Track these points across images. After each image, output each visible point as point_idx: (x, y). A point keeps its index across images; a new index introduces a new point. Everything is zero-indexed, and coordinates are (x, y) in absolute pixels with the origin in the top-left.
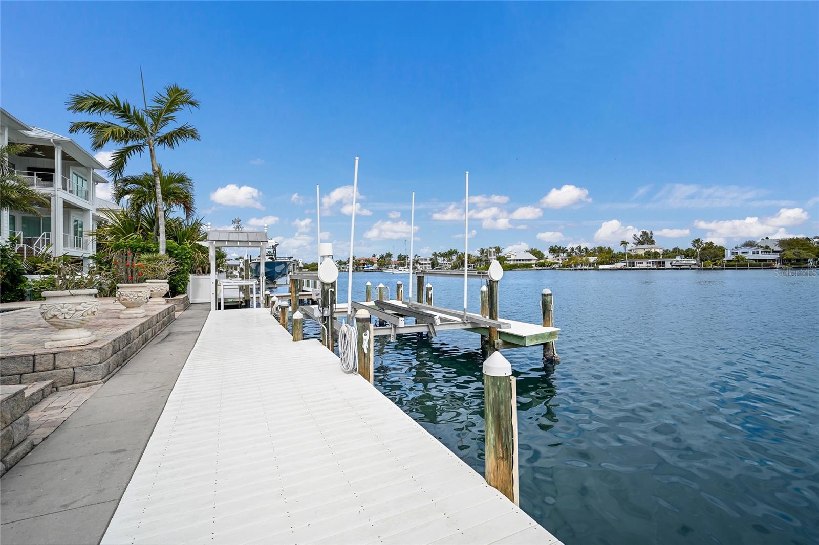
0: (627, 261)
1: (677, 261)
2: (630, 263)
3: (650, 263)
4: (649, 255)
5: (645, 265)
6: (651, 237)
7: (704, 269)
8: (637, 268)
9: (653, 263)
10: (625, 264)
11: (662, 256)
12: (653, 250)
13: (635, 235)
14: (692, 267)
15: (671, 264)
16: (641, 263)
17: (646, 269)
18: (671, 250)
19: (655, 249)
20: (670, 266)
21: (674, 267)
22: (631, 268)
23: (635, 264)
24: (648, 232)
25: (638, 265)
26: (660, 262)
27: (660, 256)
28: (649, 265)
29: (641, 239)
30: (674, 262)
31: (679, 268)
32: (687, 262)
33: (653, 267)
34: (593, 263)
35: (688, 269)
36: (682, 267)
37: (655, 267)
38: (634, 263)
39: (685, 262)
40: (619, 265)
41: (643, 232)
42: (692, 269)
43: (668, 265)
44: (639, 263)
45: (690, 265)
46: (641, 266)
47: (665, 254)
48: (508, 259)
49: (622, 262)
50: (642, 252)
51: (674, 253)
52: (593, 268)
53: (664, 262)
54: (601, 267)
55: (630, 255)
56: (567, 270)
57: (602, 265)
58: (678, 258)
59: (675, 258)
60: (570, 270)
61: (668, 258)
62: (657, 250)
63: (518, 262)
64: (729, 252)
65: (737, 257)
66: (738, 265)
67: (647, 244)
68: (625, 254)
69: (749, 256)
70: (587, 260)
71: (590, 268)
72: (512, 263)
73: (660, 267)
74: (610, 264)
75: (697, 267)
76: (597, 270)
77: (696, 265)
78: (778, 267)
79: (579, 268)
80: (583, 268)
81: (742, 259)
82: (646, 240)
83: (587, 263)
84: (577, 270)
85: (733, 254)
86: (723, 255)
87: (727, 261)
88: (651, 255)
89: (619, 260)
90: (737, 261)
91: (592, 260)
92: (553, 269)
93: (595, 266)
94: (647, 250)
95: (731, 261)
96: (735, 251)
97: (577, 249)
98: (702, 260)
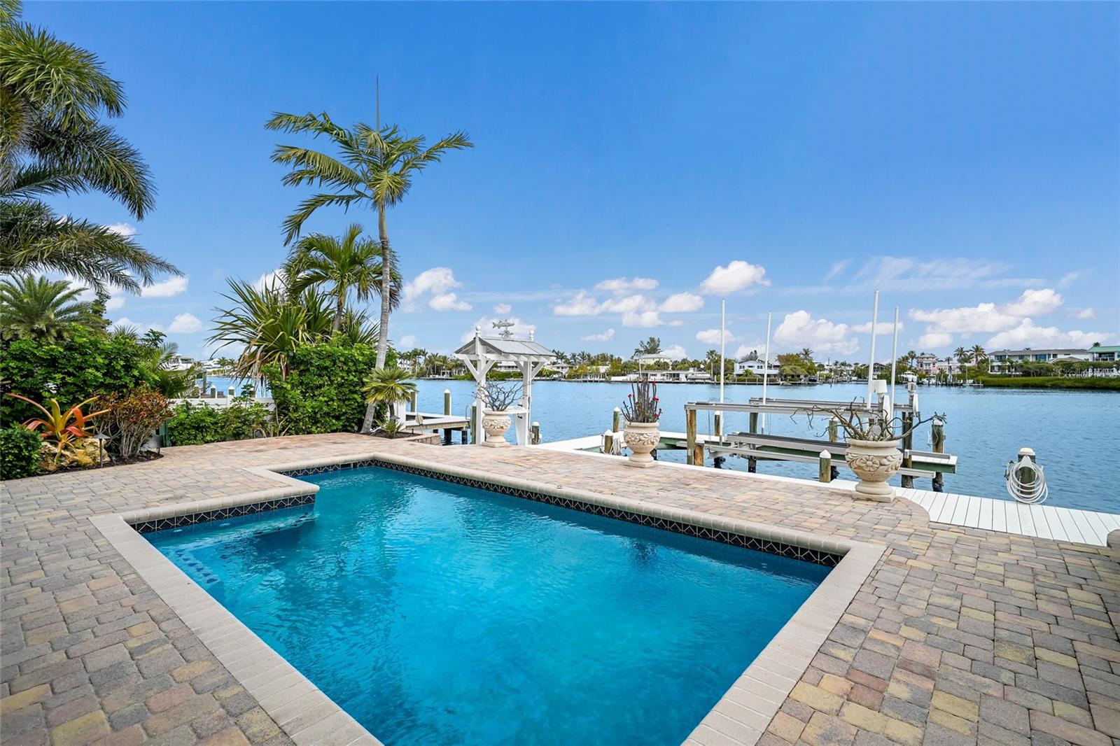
0: (639, 372)
1: (693, 374)
2: (643, 374)
3: (664, 375)
4: (659, 366)
5: (659, 378)
6: (659, 345)
9: (666, 376)
10: (638, 375)
11: (673, 367)
12: (662, 360)
13: (642, 342)
14: (706, 381)
15: (686, 377)
16: (655, 375)
17: (663, 382)
18: (680, 361)
19: (664, 358)
20: (685, 380)
21: (689, 381)
24: (656, 339)
25: (652, 378)
26: (674, 375)
27: (668, 367)
28: (662, 377)
29: (648, 346)
31: (693, 382)
32: (700, 375)
33: (668, 380)
34: (604, 375)
35: (702, 383)
36: (696, 381)
37: (671, 380)
38: (647, 375)
40: (632, 378)
41: (651, 338)
42: (706, 383)
43: (683, 378)
44: (652, 375)
45: (704, 379)
46: (655, 378)
47: (675, 365)
48: (499, 365)
49: (635, 373)
50: (652, 362)
51: (684, 365)
52: (604, 379)
53: (678, 375)
54: (613, 378)
55: (642, 365)
56: (575, 381)
57: (614, 375)
58: (691, 370)
59: (688, 370)
60: (578, 381)
61: (681, 369)
62: (666, 360)
63: (511, 370)
64: (737, 366)
65: (746, 371)
66: (748, 380)
67: (654, 353)
68: (638, 364)
69: (755, 371)
70: (598, 370)
71: (601, 379)
72: (503, 370)
73: (676, 381)
74: (622, 375)
75: (710, 381)
76: (609, 382)
77: (710, 379)
78: (781, 383)
79: (589, 379)
80: (592, 379)
81: (750, 374)
82: (653, 348)
83: (597, 373)
84: (586, 381)
85: (740, 367)
86: (733, 369)
87: (737, 375)
88: (661, 366)
89: (632, 371)
90: (746, 375)
91: (603, 369)
92: (554, 380)
93: (606, 378)
94: (656, 360)
95: (741, 375)
96: (742, 365)
97: (579, 355)
98: (714, 374)
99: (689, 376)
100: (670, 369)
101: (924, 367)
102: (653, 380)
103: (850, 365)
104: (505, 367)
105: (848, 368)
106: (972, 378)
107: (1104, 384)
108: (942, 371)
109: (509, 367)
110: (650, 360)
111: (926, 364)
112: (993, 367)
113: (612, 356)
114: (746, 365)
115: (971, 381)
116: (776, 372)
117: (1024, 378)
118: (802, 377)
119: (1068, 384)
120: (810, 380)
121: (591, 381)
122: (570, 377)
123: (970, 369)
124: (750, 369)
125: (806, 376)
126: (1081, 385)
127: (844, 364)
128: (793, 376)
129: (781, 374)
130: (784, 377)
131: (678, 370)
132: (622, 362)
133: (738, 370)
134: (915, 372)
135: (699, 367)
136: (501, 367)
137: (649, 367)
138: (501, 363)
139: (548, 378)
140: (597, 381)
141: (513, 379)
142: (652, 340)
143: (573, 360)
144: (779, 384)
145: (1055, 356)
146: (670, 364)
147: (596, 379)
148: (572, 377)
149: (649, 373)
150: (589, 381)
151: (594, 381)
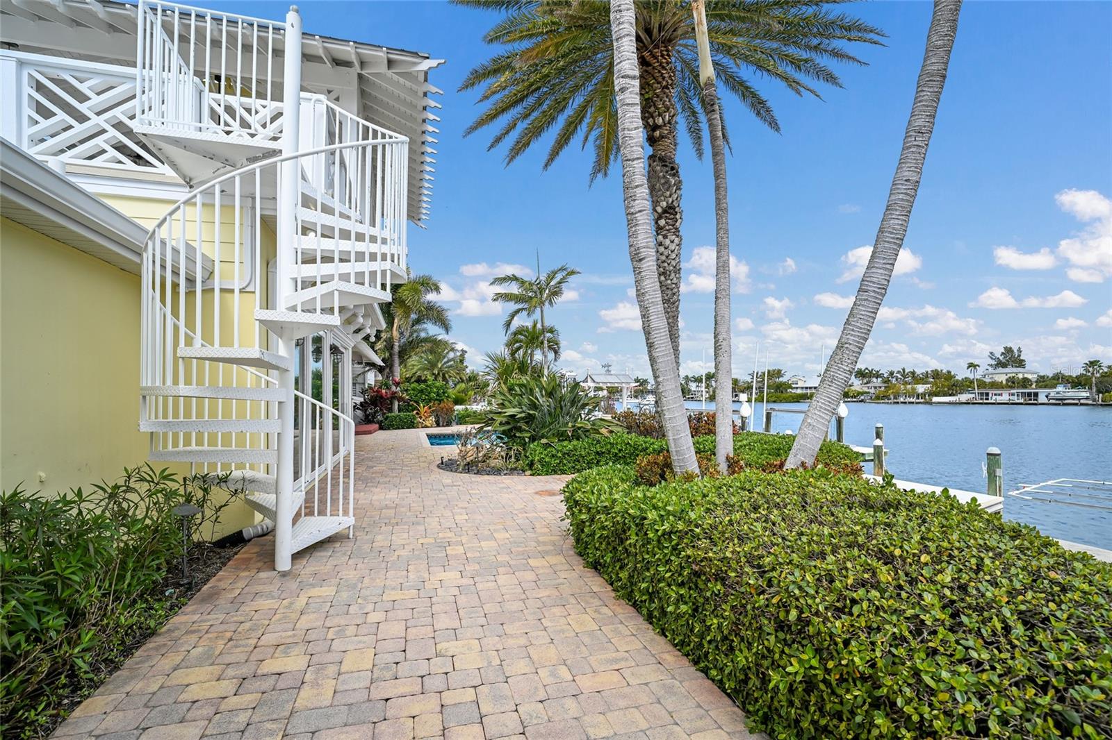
0: (977, 391)
1: (1058, 393)
2: (982, 394)
3: (1013, 394)
4: (1013, 383)
5: (1005, 397)
6: (1019, 356)
7: (1101, 405)
8: (992, 401)
9: (1018, 395)
10: (974, 395)
11: (1034, 384)
12: (1021, 376)
13: (991, 353)
14: (1082, 401)
15: (1047, 397)
16: (999, 395)
17: (1007, 404)
18: (1051, 375)
19: (1023, 373)
20: (1045, 401)
21: (1051, 401)
22: (984, 400)
23: (990, 395)
24: (1017, 348)
25: (994, 397)
26: (1029, 394)
27: (1031, 385)
28: (1012, 398)
29: (1001, 358)
30: (1052, 394)
31: (1061, 402)
32: (1073, 394)
34: (924, 395)
35: (1076, 404)
36: (1066, 402)
37: (1021, 401)
38: (987, 394)
39: (1069, 394)
40: (964, 397)
41: (1006, 348)
42: (1082, 404)
43: (1042, 399)
44: (995, 395)
45: (1079, 399)
46: (999, 399)
47: (1041, 382)
48: (793, 386)
49: (969, 392)
50: (1002, 378)
51: (1054, 380)
52: (922, 400)
53: (1038, 394)
54: (935, 399)
57: (936, 396)
58: (1060, 388)
59: (1056, 388)
60: (887, 403)
62: (1029, 376)
67: (1011, 367)
68: (977, 381)
70: (914, 389)
71: (919, 400)
72: (799, 391)
73: (1029, 401)
74: (950, 395)
75: (1090, 402)
76: (930, 403)
77: (1087, 398)
79: (902, 400)
80: (906, 400)
82: (1009, 360)
83: (913, 394)
84: (898, 403)
88: (1015, 383)
89: (963, 390)
91: (921, 388)
92: (862, 401)
93: (925, 399)
94: (1011, 375)
97: (898, 372)
98: (1099, 392)
100: (1034, 386)
102: (994, 402)
104: (802, 388)
109: (807, 388)
121: (905, 403)
131: (1041, 387)
132: (955, 380)
136: (797, 388)
137: (994, 385)
140: (913, 403)
142: (1010, 350)
143: (889, 379)
147: (911, 400)
148: (880, 398)
149: (990, 392)
150: (902, 403)
151: (910, 403)
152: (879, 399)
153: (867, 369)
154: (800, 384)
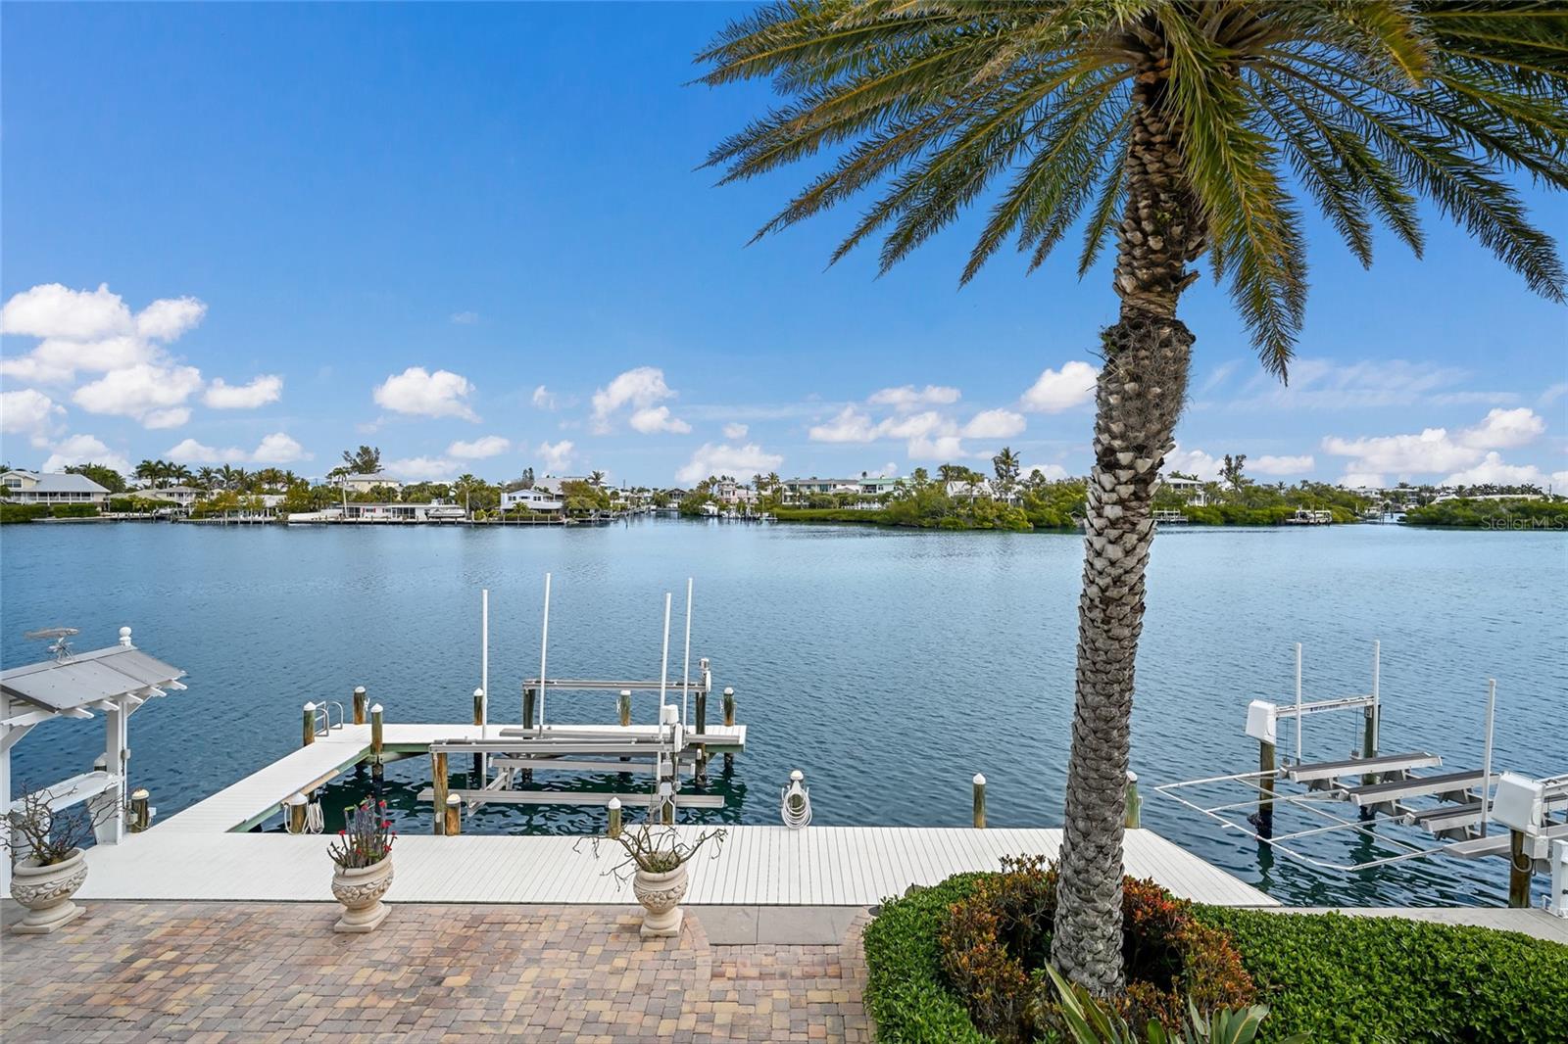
0: (345, 506)
1: (435, 510)
2: (351, 509)
3: (388, 510)
4: (379, 493)
5: (379, 514)
6: (377, 459)
7: (475, 524)
8: (362, 520)
9: (393, 512)
10: (341, 511)
12: (384, 485)
13: (346, 453)
14: (457, 520)
15: (426, 514)
16: (371, 511)
17: (383, 523)
18: (416, 486)
19: (386, 481)
20: (425, 519)
21: (430, 520)
22: (352, 519)
23: (362, 512)
24: (373, 450)
25: (366, 514)
26: (406, 510)
27: (395, 496)
28: (386, 514)
29: (358, 461)
31: (437, 522)
32: (451, 511)
33: (396, 520)
34: (274, 511)
35: (452, 523)
36: (442, 520)
37: (401, 519)
38: (358, 510)
39: (448, 512)
40: (330, 514)
41: (359, 447)
42: (459, 523)
43: (420, 515)
44: (367, 511)
45: (456, 517)
46: (366, 517)
47: (408, 494)
49: (335, 507)
50: (365, 488)
51: (424, 492)
52: (274, 519)
53: (413, 510)
54: (293, 517)
55: (348, 494)
56: (210, 523)
57: (294, 512)
58: (435, 504)
59: (430, 502)
60: (217, 524)
61: (417, 501)
62: (391, 485)
63: (48, 500)
64: (505, 496)
65: (518, 505)
66: (522, 518)
67: (371, 472)
68: (341, 490)
69: (531, 504)
70: (260, 502)
71: (268, 519)
72: (30, 502)
73: (409, 520)
74: (311, 511)
75: (464, 520)
76: (284, 524)
77: (462, 516)
78: (565, 520)
79: (242, 518)
80: (249, 518)
81: (524, 508)
82: (367, 463)
83: (259, 508)
84: (236, 523)
85: (510, 499)
86: (499, 502)
87: (505, 510)
88: (382, 495)
89: (329, 504)
90: (518, 511)
91: (271, 499)
92: (162, 518)
93: (279, 517)
94: (373, 484)
95: (511, 510)
96: (512, 495)
97: (219, 471)
98: (471, 509)
99: (431, 512)
100: (399, 498)
101: (725, 496)
102: (369, 520)
103: (648, 491)
104: (32, 494)
105: (646, 494)
106: (767, 510)
107: (868, 518)
108: (741, 499)
110: (363, 484)
111: (726, 492)
112: (786, 497)
113: (289, 474)
114: (518, 495)
115: (767, 514)
116: (557, 505)
117: (812, 511)
118: (592, 511)
119: (844, 517)
120: (602, 516)
121: (246, 523)
122: (198, 514)
123: (766, 498)
124: (524, 501)
125: (596, 511)
126: (853, 518)
127: (641, 490)
128: (580, 511)
129: (565, 508)
130: (568, 511)
131: (413, 502)
132: (310, 488)
133: (506, 503)
134: (716, 502)
135: (448, 495)
136: (19, 494)
137: (361, 497)
138: (20, 486)
139: (147, 515)
140: (260, 522)
141: (53, 519)
142: (365, 451)
143: (205, 480)
144: (562, 524)
145: (835, 486)
146: (400, 489)
147: (257, 519)
148: (202, 515)
149: (362, 508)
150: (242, 522)
151: (255, 523)
152: (201, 517)
153: (160, 462)
154: (26, 486)
